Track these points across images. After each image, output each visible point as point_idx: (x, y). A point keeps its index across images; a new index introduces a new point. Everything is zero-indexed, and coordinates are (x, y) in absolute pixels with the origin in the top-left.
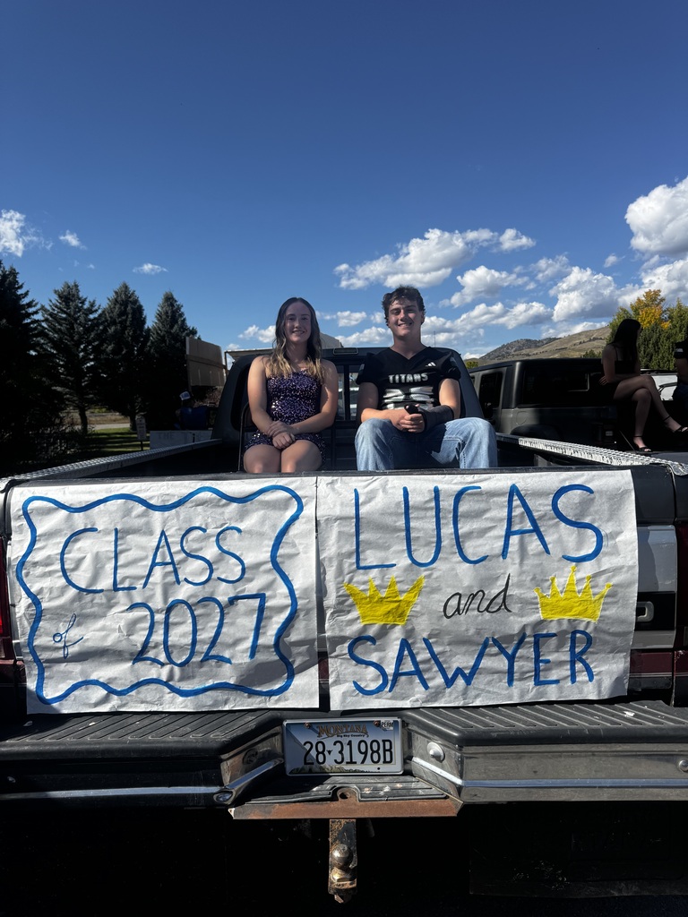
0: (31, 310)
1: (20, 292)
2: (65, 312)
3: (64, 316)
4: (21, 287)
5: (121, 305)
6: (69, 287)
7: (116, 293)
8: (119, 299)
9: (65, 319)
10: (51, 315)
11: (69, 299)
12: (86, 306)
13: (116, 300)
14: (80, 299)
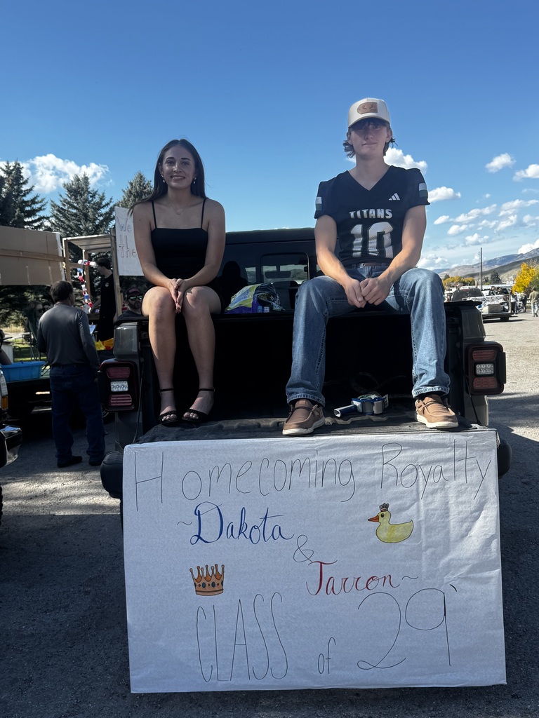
0: (36, 206)
1: (24, 188)
2: (75, 208)
3: (74, 211)
4: (25, 182)
5: (135, 197)
6: (78, 180)
7: (131, 184)
8: (133, 191)
9: (75, 215)
10: (60, 210)
11: (78, 193)
12: (97, 199)
13: (130, 192)
14: (89, 193)
